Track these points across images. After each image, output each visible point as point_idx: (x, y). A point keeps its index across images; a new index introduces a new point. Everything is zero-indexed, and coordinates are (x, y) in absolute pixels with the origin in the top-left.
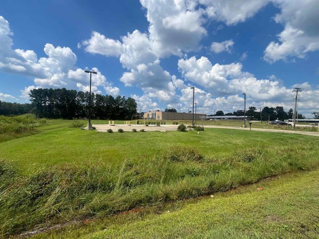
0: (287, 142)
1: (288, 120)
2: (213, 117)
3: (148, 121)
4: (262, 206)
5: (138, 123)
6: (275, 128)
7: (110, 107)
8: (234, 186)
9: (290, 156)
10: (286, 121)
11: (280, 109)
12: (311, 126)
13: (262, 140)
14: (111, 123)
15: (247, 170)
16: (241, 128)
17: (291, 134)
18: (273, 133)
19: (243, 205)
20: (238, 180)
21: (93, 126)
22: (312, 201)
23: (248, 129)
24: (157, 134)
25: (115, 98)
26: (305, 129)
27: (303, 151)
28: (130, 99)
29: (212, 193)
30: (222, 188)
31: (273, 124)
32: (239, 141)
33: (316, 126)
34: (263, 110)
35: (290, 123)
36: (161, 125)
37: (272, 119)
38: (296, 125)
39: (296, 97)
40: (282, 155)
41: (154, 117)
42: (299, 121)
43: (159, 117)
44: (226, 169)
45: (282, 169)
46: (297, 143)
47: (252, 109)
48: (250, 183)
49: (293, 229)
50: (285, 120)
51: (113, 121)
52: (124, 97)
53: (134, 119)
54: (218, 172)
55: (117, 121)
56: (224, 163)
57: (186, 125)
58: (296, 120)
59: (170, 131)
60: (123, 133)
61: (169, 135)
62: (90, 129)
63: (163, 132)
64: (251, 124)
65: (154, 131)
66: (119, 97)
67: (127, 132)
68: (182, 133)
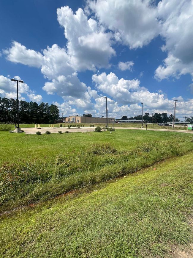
0: (170, 137)
1: (169, 122)
2: (120, 121)
3: (69, 125)
4: (157, 179)
5: (61, 126)
6: (162, 128)
7: (35, 112)
8: (138, 169)
9: (171, 147)
10: (169, 123)
11: (165, 114)
12: (183, 126)
13: (154, 136)
14: (37, 127)
15: (146, 158)
16: (140, 129)
17: (172, 132)
18: (161, 131)
19: (146, 180)
20: (141, 164)
21: (22, 129)
22: (185, 173)
23: (145, 129)
24: (79, 135)
25: (39, 105)
26: (180, 128)
27: (179, 143)
28: (52, 105)
29: (125, 175)
30: (131, 171)
31: (160, 125)
32: (140, 138)
33: (186, 126)
34: (154, 115)
35: (171, 124)
36: (81, 128)
37: (160, 122)
38: (175, 126)
39: (175, 106)
40: (167, 146)
41: (74, 121)
42: (176, 123)
43: (78, 121)
44: (132, 158)
45: (167, 156)
46: (175, 138)
47: (147, 114)
48: (148, 166)
49: (176, 189)
50: (167, 123)
51: (39, 125)
52: (47, 104)
53: (57, 122)
54: (127, 160)
55: (42, 125)
56: (131, 154)
57: (102, 127)
58: (175, 122)
59: (89, 132)
60: (51, 135)
61: (89, 135)
62: (18, 132)
63: (84, 133)
64: (147, 125)
65: (76, 133)
66: (43, 104)
67: (53, 133)
68: (99, 133)
